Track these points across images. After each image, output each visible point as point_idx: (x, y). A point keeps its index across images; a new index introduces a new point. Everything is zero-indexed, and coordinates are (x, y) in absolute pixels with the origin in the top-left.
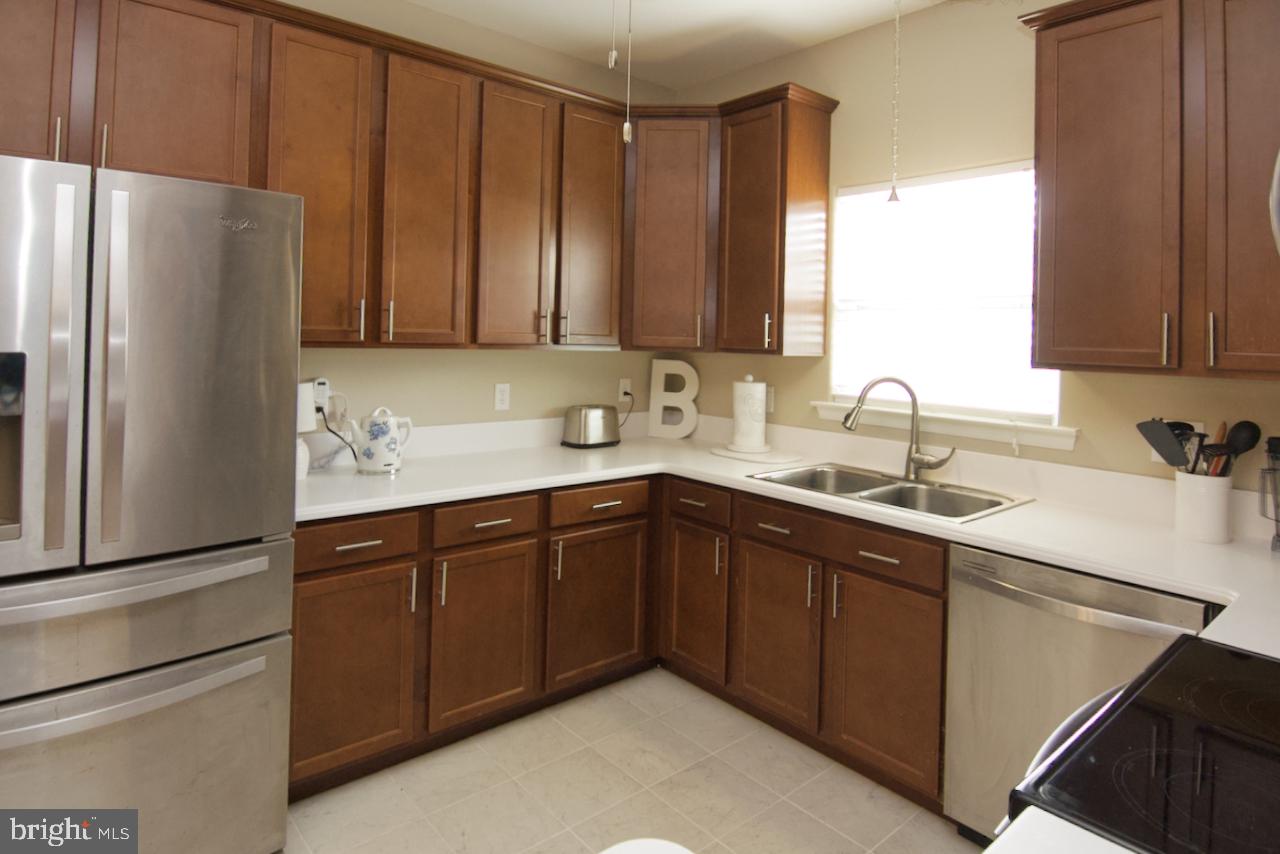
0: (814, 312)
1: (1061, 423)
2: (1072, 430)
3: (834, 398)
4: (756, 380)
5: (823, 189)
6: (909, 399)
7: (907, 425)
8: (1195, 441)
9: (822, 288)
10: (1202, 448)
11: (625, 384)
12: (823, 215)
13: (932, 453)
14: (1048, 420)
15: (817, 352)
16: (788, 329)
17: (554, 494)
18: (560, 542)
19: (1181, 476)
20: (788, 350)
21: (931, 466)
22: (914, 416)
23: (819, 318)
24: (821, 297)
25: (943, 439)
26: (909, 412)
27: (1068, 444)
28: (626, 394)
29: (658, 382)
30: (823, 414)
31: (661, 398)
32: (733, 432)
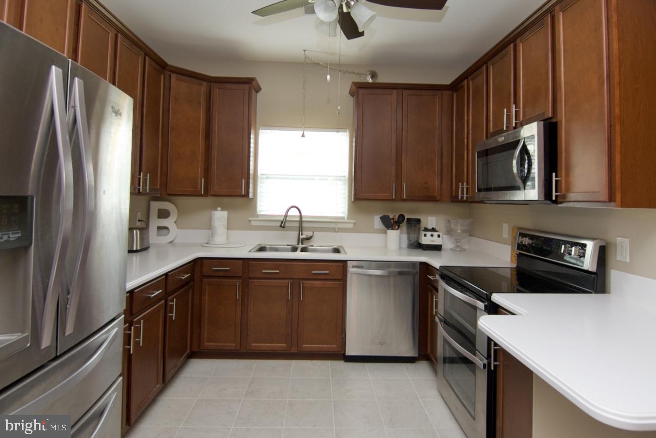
1: (347, 219)
2: (352, 221)
3: (260, 216)
4: (223, 210)
5: (255, 125)
6: (298, 214)
7: (297, 225)
11: (139, 215)
12: (253, 137)
13: (307, 234)
14: (343, 218)
16: (250, 186)
18: (174, 299)
20: (250, 196)
22: (300, 221)
23: (252, 181)
25: (309, 229)
26: (298, 219)
27: (351, 226)
29: (154, 213)
30: (253, 223)
31: (155, 223)
32: (213, 235)
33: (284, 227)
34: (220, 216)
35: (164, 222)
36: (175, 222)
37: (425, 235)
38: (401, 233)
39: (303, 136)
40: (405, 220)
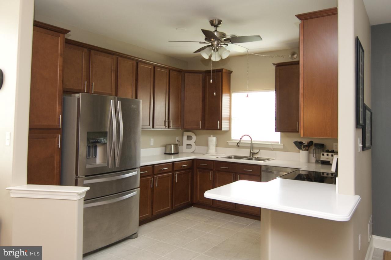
0: (227, 120)
1: (281, 143)
2: (283, 144)
3: (232, 140)
4: (213, 136)
5: (229, 91)
6: (250, 140)
8: (303, 144)
9: (229, 114)
10: (304, 146)
11: (177, 139)
12: (229, 97)
13: (255, 151)
14: (278, 143)
15: (228, 129)
16: (223, 124)
17: (175, 163)
18: (176, 174)
19: (301, 151)
20: (223, 129)
21: (255, 154)
22: (252, 144)
23: (228, 121)
24: (229, 116)
25: (257, 148)
26: (250, 142)
27: (282, 147)
28: (178, 141)
29: (185, 138)
30: (230, 144)
31: (186, 141)
32: (208, 149)
33: (238, 146)
34: (213, 140)
35: (189, 142)
36: (195, 142)
37: (323, 155)
38: (309, 153)
39: (247, 96)
40: (314, 145)
